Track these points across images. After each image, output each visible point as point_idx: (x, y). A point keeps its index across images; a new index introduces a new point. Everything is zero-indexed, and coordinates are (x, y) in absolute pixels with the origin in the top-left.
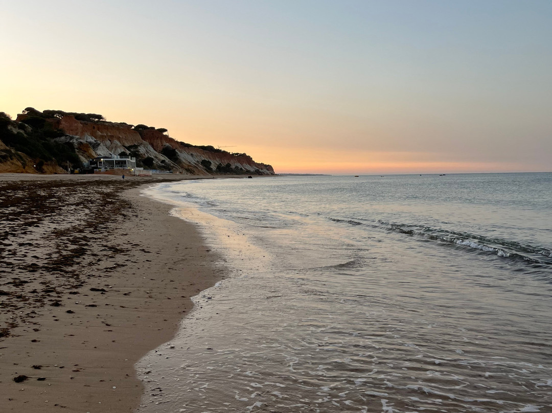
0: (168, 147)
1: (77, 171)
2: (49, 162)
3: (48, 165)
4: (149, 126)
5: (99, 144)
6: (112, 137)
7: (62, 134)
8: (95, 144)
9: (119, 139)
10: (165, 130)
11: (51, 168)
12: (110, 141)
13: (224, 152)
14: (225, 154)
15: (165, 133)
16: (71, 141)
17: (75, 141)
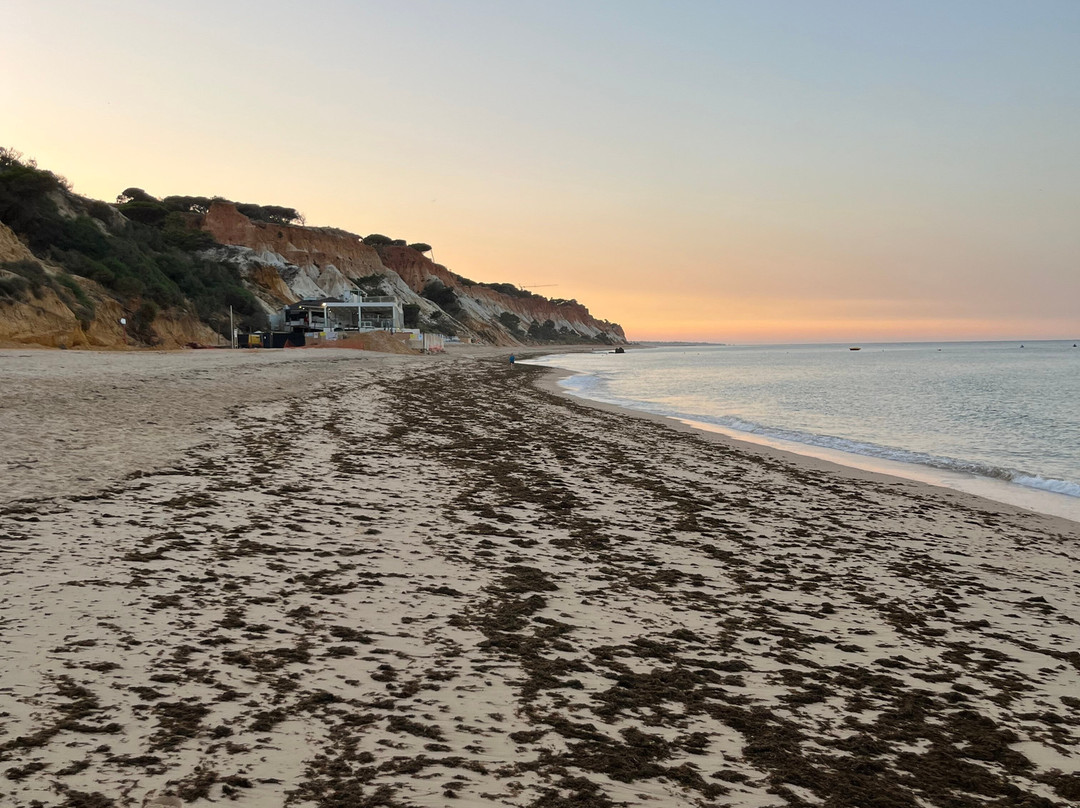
0: (435, 283)
1: (254, 338)
2: (173, 311)
3: (169, 319)
4: (393, 239)
5: (296, 273)
6: (322, 256)
7: (208, 242)
8: (285, 271)
9: (336, 261)
10: (427, 248)
11: (177, 330)
12: (318, 266)
13: (536, 296)
14: (538, 301)
15: (427, 254)
16: (232, 260)
17: (241, 259)
